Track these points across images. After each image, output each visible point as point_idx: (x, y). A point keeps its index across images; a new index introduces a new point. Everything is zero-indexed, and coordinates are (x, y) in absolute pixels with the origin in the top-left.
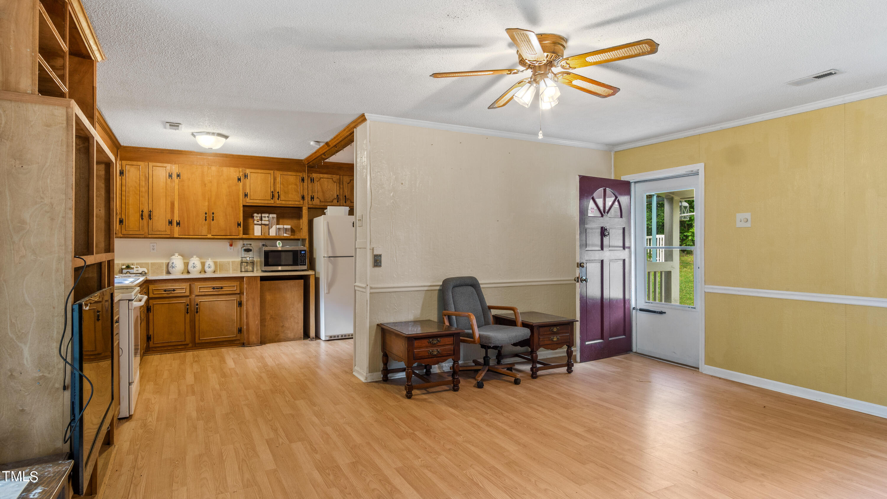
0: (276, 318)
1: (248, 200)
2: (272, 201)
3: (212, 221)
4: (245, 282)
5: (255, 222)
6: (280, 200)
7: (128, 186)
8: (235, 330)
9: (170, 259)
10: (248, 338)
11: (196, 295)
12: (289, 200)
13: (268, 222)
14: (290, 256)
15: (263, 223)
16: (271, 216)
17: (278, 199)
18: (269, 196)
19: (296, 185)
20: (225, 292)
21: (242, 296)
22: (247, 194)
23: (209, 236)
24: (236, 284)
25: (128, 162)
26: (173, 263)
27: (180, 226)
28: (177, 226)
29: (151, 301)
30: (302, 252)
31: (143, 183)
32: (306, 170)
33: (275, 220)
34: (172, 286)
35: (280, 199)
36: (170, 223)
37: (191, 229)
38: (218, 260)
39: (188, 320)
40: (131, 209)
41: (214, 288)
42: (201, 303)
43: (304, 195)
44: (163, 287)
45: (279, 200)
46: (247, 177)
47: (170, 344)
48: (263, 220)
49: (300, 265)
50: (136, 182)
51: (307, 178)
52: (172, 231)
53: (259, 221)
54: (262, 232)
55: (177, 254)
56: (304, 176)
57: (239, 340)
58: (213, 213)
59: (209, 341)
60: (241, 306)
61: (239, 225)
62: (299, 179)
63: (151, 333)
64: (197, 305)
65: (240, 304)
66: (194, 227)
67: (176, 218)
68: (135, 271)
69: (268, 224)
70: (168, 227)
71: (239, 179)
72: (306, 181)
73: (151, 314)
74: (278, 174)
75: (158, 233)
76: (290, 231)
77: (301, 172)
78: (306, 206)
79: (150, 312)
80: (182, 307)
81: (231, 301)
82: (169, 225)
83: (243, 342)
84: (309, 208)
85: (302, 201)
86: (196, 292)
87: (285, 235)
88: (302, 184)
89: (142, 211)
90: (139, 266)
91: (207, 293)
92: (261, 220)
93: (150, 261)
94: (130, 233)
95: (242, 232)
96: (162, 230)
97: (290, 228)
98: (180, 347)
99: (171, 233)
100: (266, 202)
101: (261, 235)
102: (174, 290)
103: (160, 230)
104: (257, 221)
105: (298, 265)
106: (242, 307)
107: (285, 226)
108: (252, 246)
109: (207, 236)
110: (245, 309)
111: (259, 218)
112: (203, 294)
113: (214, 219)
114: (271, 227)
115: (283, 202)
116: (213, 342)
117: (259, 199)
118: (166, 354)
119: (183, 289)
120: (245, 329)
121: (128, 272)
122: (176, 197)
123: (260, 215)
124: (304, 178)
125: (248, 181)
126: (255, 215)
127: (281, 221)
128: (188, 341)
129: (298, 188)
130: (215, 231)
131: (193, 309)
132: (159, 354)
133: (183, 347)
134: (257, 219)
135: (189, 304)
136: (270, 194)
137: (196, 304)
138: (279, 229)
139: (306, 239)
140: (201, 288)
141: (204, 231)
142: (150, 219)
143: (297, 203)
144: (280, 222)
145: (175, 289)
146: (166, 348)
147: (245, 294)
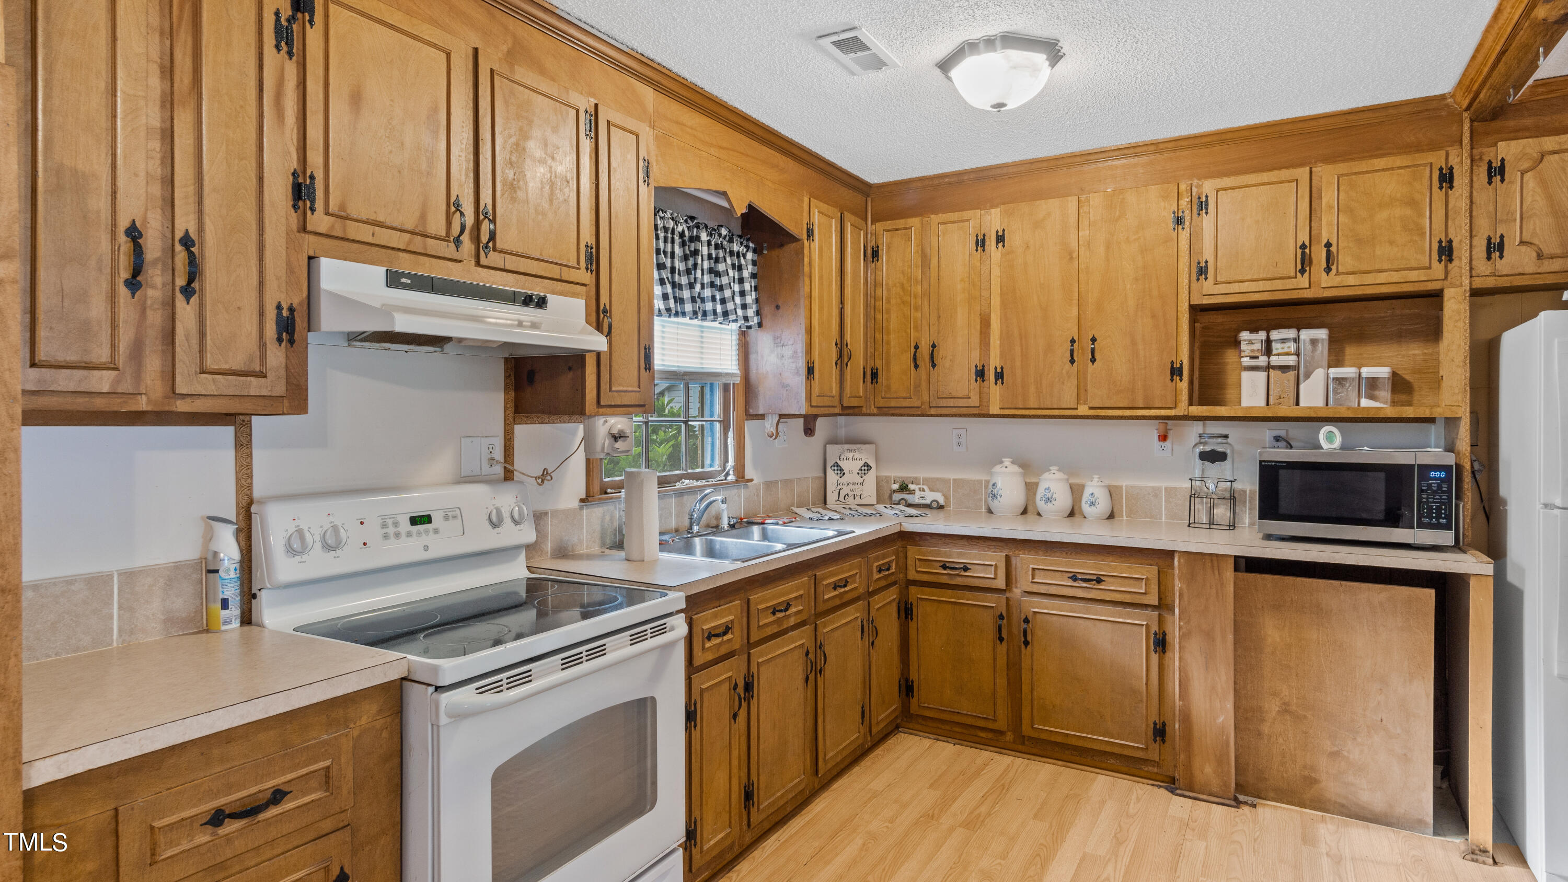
0: (1305, 717)
1: (1208, 286)
2: (1303, 281)
3: (1090, 363)
4: (1176, 571)
5: (1246, 361)
6: (1338, 273)
7: (887, 284)
8: (1144, 727)
9: (991, 474)
10: (1188, 766)
11: (1025, 592)
12: (1377, 267)
13: (1294, 358)
14: (1378, 484)
15: (1272, 363)
16: (1306, 334)
17: (1328, 270)
18: (1288, 261)
19: (1412, 203)
20: (1109, 593)
21: (1168, 617)
22: (1206, 267)
23: (1083, 410)
24: (1148, 572)
25: (889, 224)
26: (994, 485)
27: (1002, 383)
28: (996, 384)
29: (913, 590)
30: (1433, 474)
31: (917, 273)
32: (1466, 134)
33: (1323, 350)
34: (960, 555)
35: (1334, 268)
36: (981, 374)
37: (1032, 389)
38: (1125, 482)
39: (1002, 661)
40: (892, 343)
41: (1074, 578)
42: (1038, 616)
43: (1450, 242)
44: (938, 554)
45: (1334, 271)
46: (1207, 208)
47: (956, 718)
48: (1274, 352)
49: (1421, 526)
50: (903, 272)
51: (1467, 167)
52: (983, 396)
53: (1257, 358)
54: (1271, 392)
55: (1007, 461)
56: (1454, 161)
57: (1157, 764)
58: (1094, 340)
59: (1059, 739)
60: (1164, 651)
61: (1176, 372)
62: (1426, 180)
63: (913, 676)
64: (1026, 621)
65: (1161, 643)
66: (1041, 384)
67: (994, 361)
68: (916, 499)
69: (1291, 363)
70: (975, 386)
71: (1179, 221)
72: (1461, 180)
73: (912, 625)
74: (1327, 174)
75: (951, 403)
76: (1388, 386)
77: (1433, 147)
78: (1461, 285)
79: (912, 619)
80: (988, 621)
81: (1129, 627)
82: (976, 381)
83: (1171, 774)
84: (1475, 293)
85: (1438, 269)
86: (1024, 582)
87: (1365, 403)
88: (1438, 195)
89: (916, 347)
90: (925, 487)
91: (1053, 590)
92: (1268, 352)
93: (953, 475)
94: (892, 405)
95: (1184, 396)
96: (961, 395)
97: (1386, 375)
98: (983, 735)
99: (980, 401)
100: (1279, 285)
101: (1268, 404)
102: (966, 569)
103: (954, 394)
104: (1252, 358)
105: (1413, 528)
106: (1169, 654)
107: (1367, 372)
108: (1229, 440)
109: (1076, 409)
110: (1177, 663)
111: (1257, 346)
112: (1043, 589)
113: (1097, 356)
114: (1307, 376)
115: (1351, 280)
116: (1075, 748)
117: (1249, 277)
118: (947, 742)
119: (989, 567)
120: (1177, 733)
121: (902, 499)
122: (996, 301)
123: (1262, 335)
124: (1451, 169)
125: (1207, 222)
126: (1245, 335)
127: (1350, 351)
128: (1002, 723)
129: (1421, 215)
130: (1098, 395)
131: (1015, 630)
132: (932, 736)
133: (990, 735)
134: (1252, 351)
135: (1004, 614)
136: (1292, 256)
137: (1023, 617)
138: (1340, 381)
139: (1460, 418)
140: (1037, 572)
141: (1068, 397)
142: (934, 365)
143: (1414, 275)
144: (1347, 358)
145: (969, 566)
146: (948, 727)
147: (1177, 611)
